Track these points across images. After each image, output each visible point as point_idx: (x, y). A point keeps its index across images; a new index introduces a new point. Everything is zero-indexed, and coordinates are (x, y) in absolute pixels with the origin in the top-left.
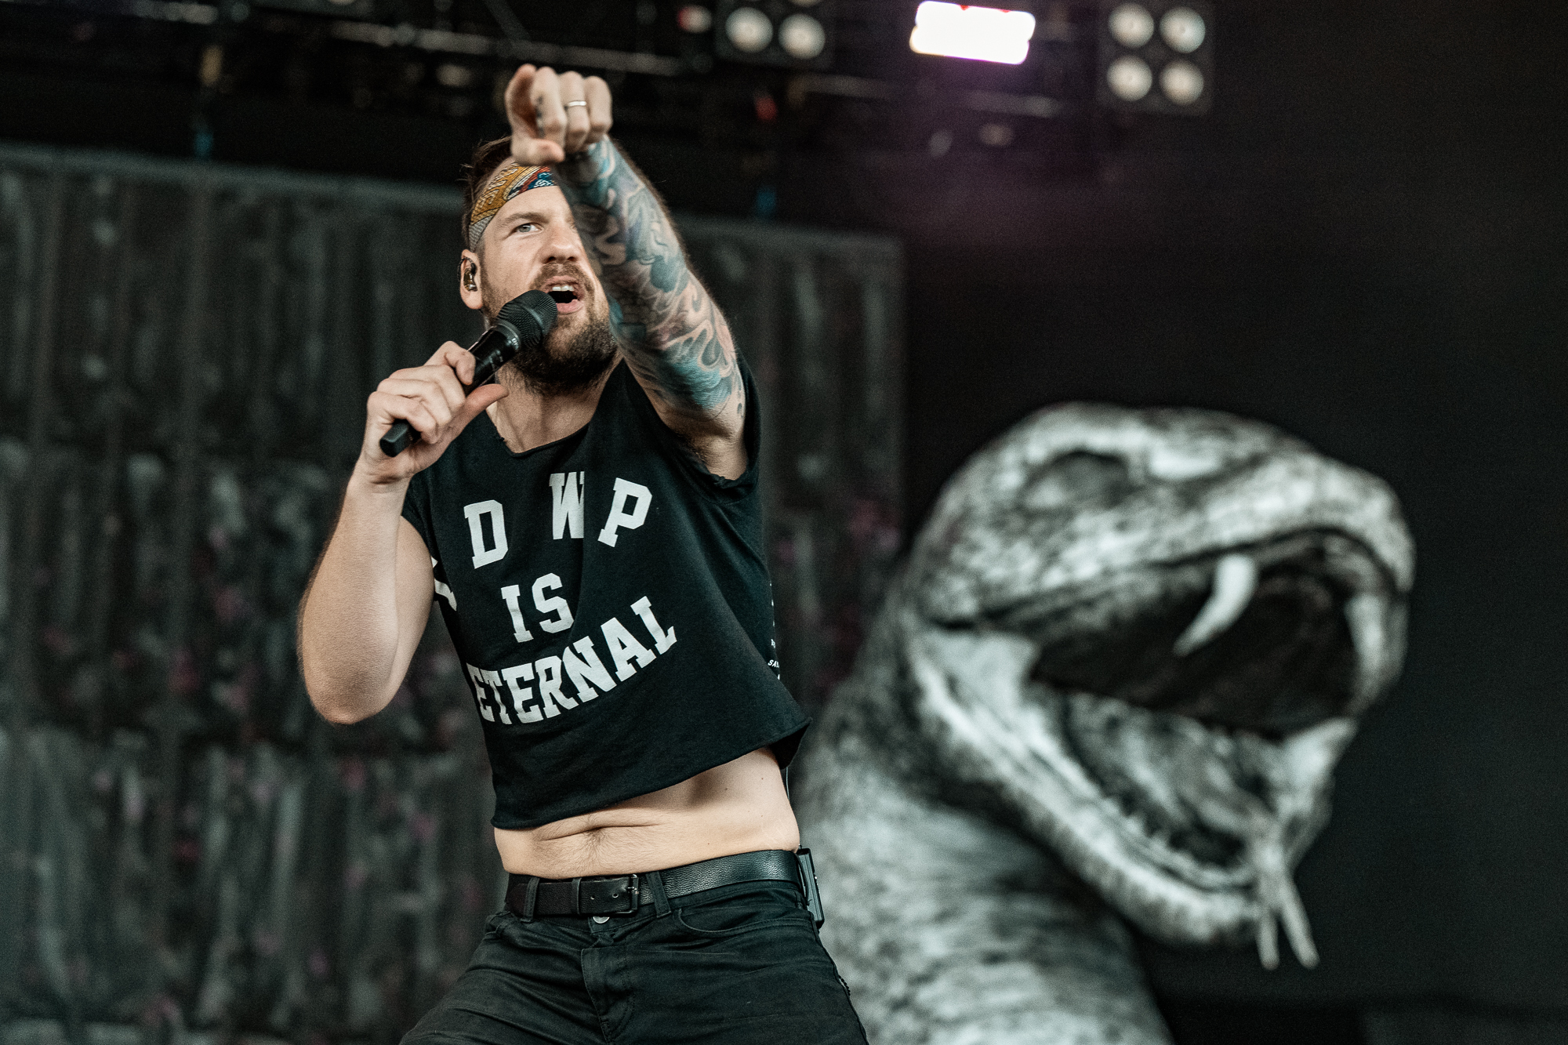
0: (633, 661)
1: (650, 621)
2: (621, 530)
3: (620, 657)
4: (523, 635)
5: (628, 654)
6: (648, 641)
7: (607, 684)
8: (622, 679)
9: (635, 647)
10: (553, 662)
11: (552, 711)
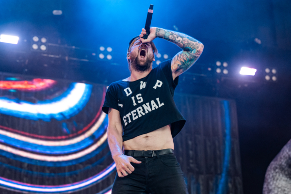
0: (155, 107)
2: (157, 87)
3: (153, 106)
4: (135, 104)
5: (154, 106)
6: (158, 105)
7: (150, 110)
8: (153, 110)
9: (155, 105)
10: (140, 108)
11: (140, 116)
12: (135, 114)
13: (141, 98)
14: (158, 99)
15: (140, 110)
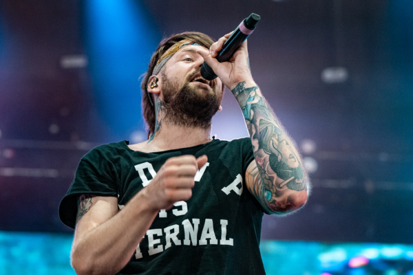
1: (224, 230)
2: (232, 192)
5: (208, 236)
8: (200, 244)
12: (158, 241)
13: (184, 204)
14: (224, 223)
15: (172, 231)
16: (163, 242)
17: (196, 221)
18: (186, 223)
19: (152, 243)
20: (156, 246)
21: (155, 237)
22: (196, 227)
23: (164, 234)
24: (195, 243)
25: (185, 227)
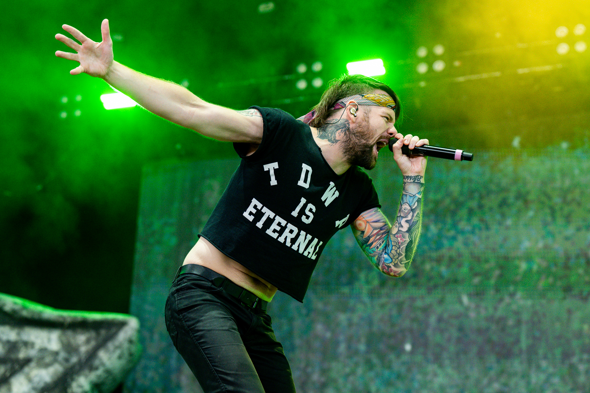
0: (309, 253)
9: (312, 251)
12: (278, 228)
13: (312, 216)
16: (281, 233)
17: (309, 237)
18: (303, 233)
19: (274, 226)
20: (275, 231)
21: (279, 224)
22: (307, 241)
23: (286, 227)
24: (301, 251)
25: (300, 237)
